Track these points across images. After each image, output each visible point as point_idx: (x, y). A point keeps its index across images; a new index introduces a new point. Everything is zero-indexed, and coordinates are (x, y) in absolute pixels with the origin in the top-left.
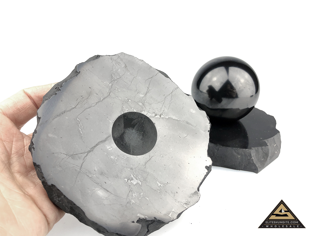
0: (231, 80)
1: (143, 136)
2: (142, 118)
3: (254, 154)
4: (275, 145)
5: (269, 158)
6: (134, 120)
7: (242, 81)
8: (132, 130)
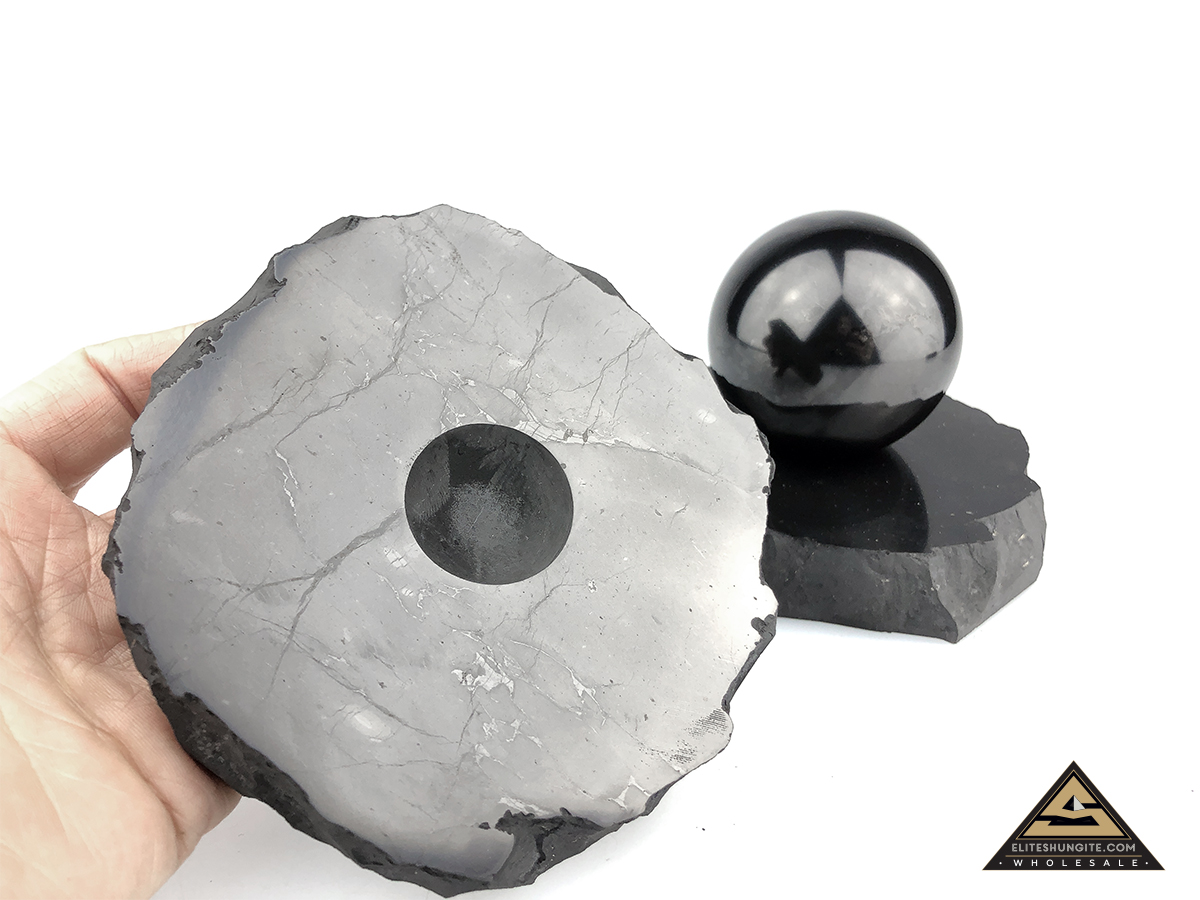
0: (852, 300)
1: (521, 511)
2: (517, 445)
3: (943, 571)
4: (1022, 537)
5: (998, 585)
6: (489, 452)
7: (895, 300)
8: (480, 492)
